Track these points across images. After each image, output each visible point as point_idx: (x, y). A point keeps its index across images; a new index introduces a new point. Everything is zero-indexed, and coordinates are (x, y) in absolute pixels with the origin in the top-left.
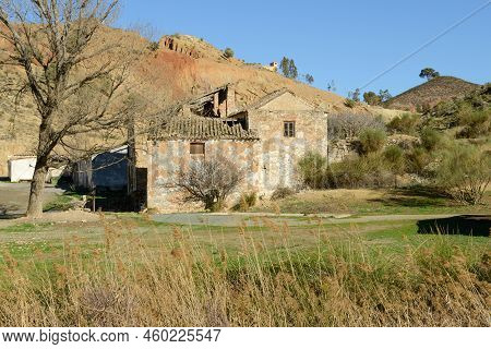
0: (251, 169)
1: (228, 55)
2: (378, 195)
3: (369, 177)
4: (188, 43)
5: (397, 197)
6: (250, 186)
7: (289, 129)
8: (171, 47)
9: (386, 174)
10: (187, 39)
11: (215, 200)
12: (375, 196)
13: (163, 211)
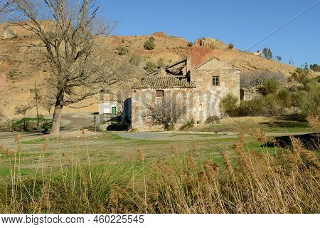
0: (192, 105)
1: (231, 47)
2: (268, 120)
3: (265, 109)
4: (210, 42)
5: (280, 121)
6: (191, 115)
7: (216, 81)
8: (201, 44)
9: (278, 107)
10: (210, 40)
11: (169, 124)
12: (266, 121)
13: (141, 130)
